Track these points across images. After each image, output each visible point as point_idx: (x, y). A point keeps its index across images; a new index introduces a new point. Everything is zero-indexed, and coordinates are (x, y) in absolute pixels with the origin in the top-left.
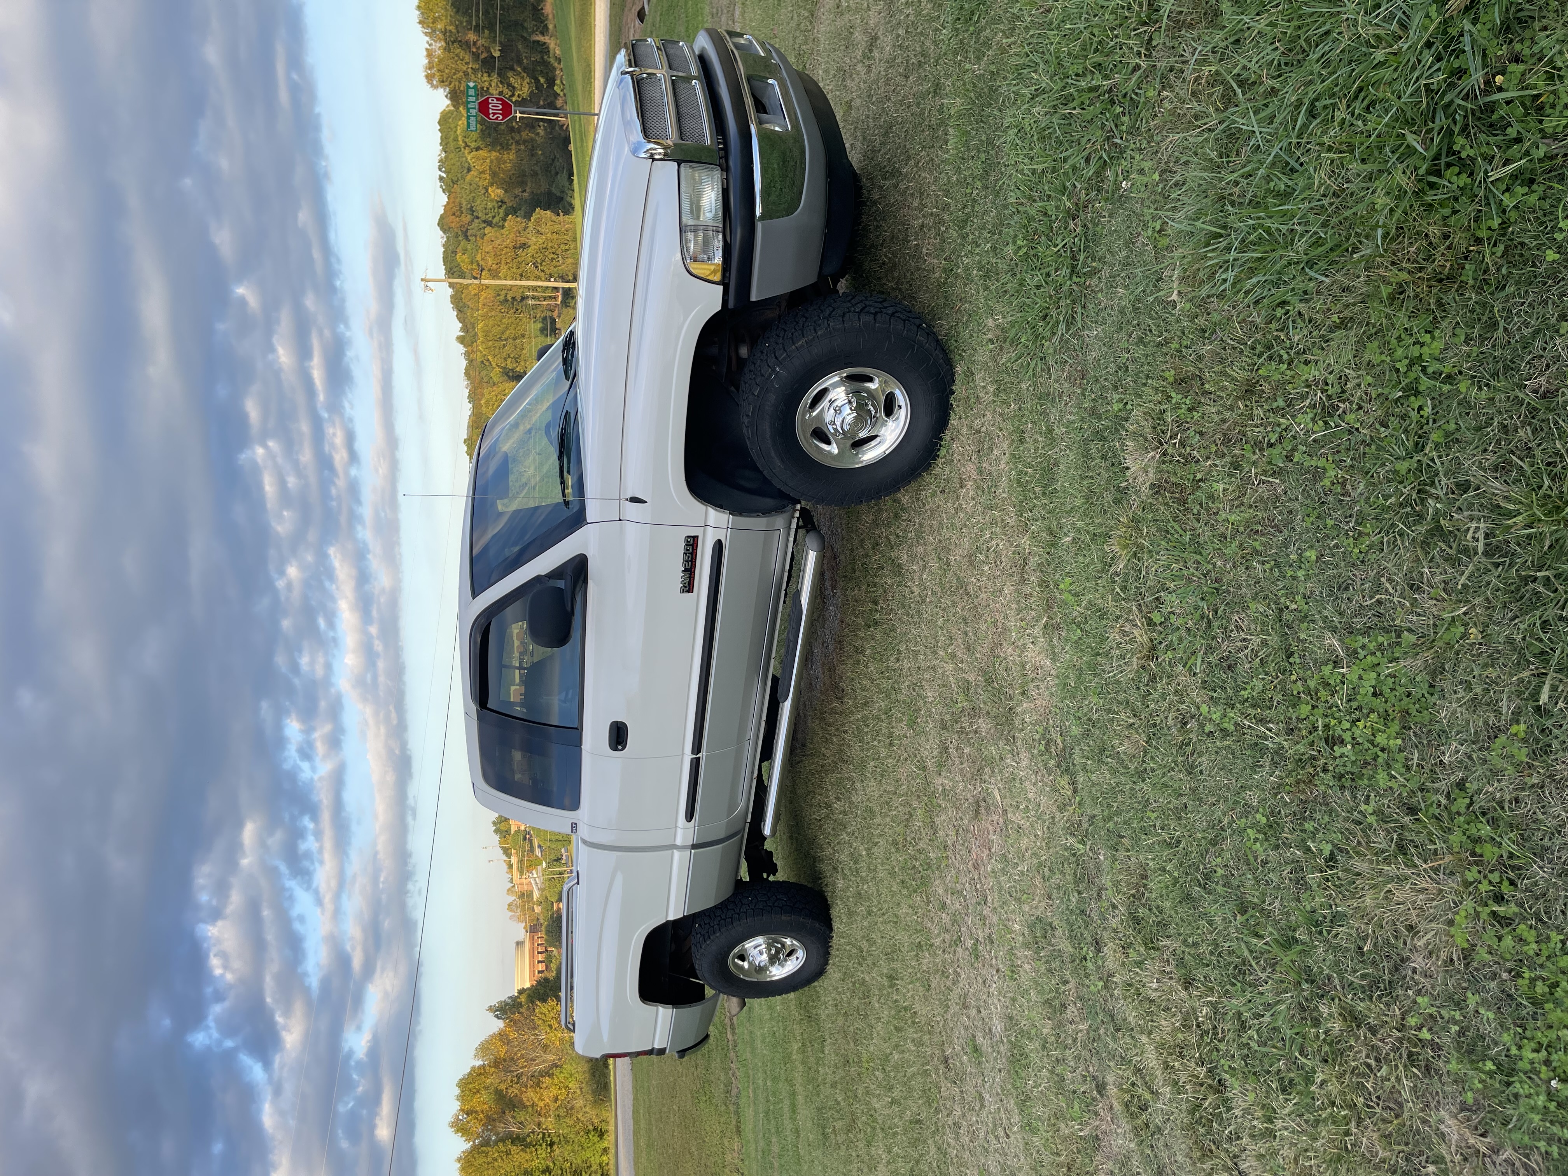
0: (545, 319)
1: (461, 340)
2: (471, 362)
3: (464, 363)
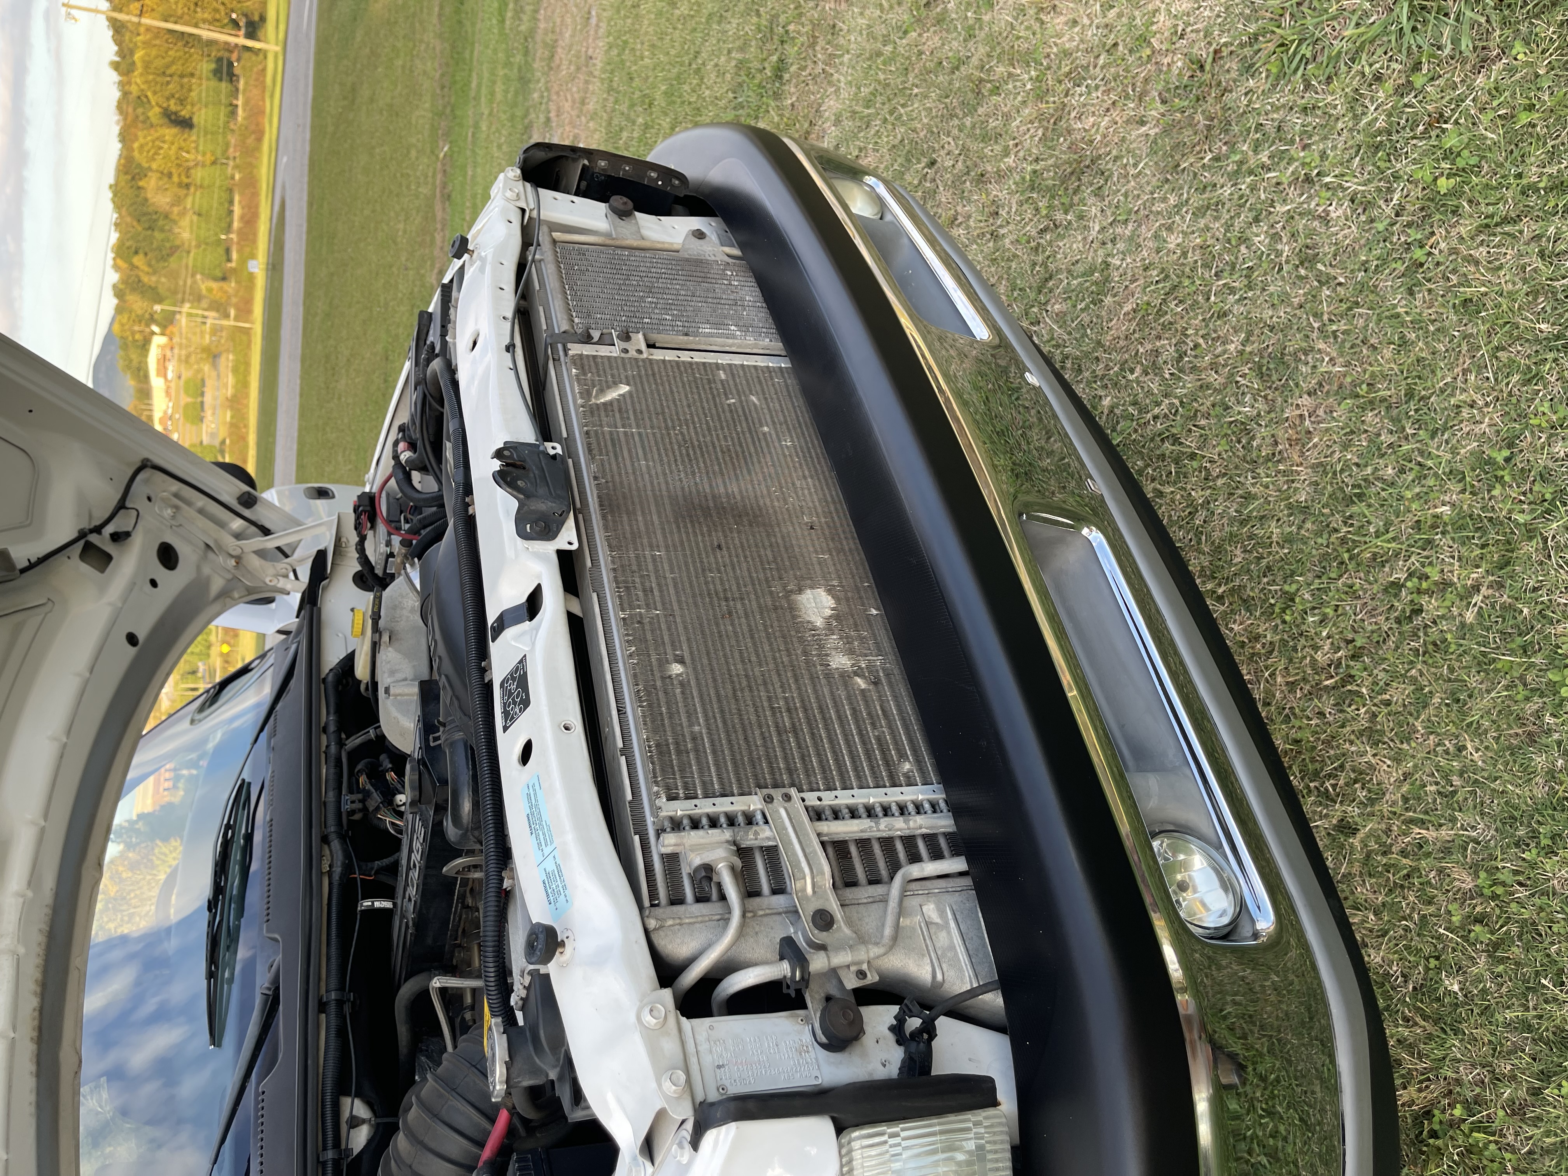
0: (219, 60)
1: (116, 66)
2: (125, 94)
3: (117, 94)
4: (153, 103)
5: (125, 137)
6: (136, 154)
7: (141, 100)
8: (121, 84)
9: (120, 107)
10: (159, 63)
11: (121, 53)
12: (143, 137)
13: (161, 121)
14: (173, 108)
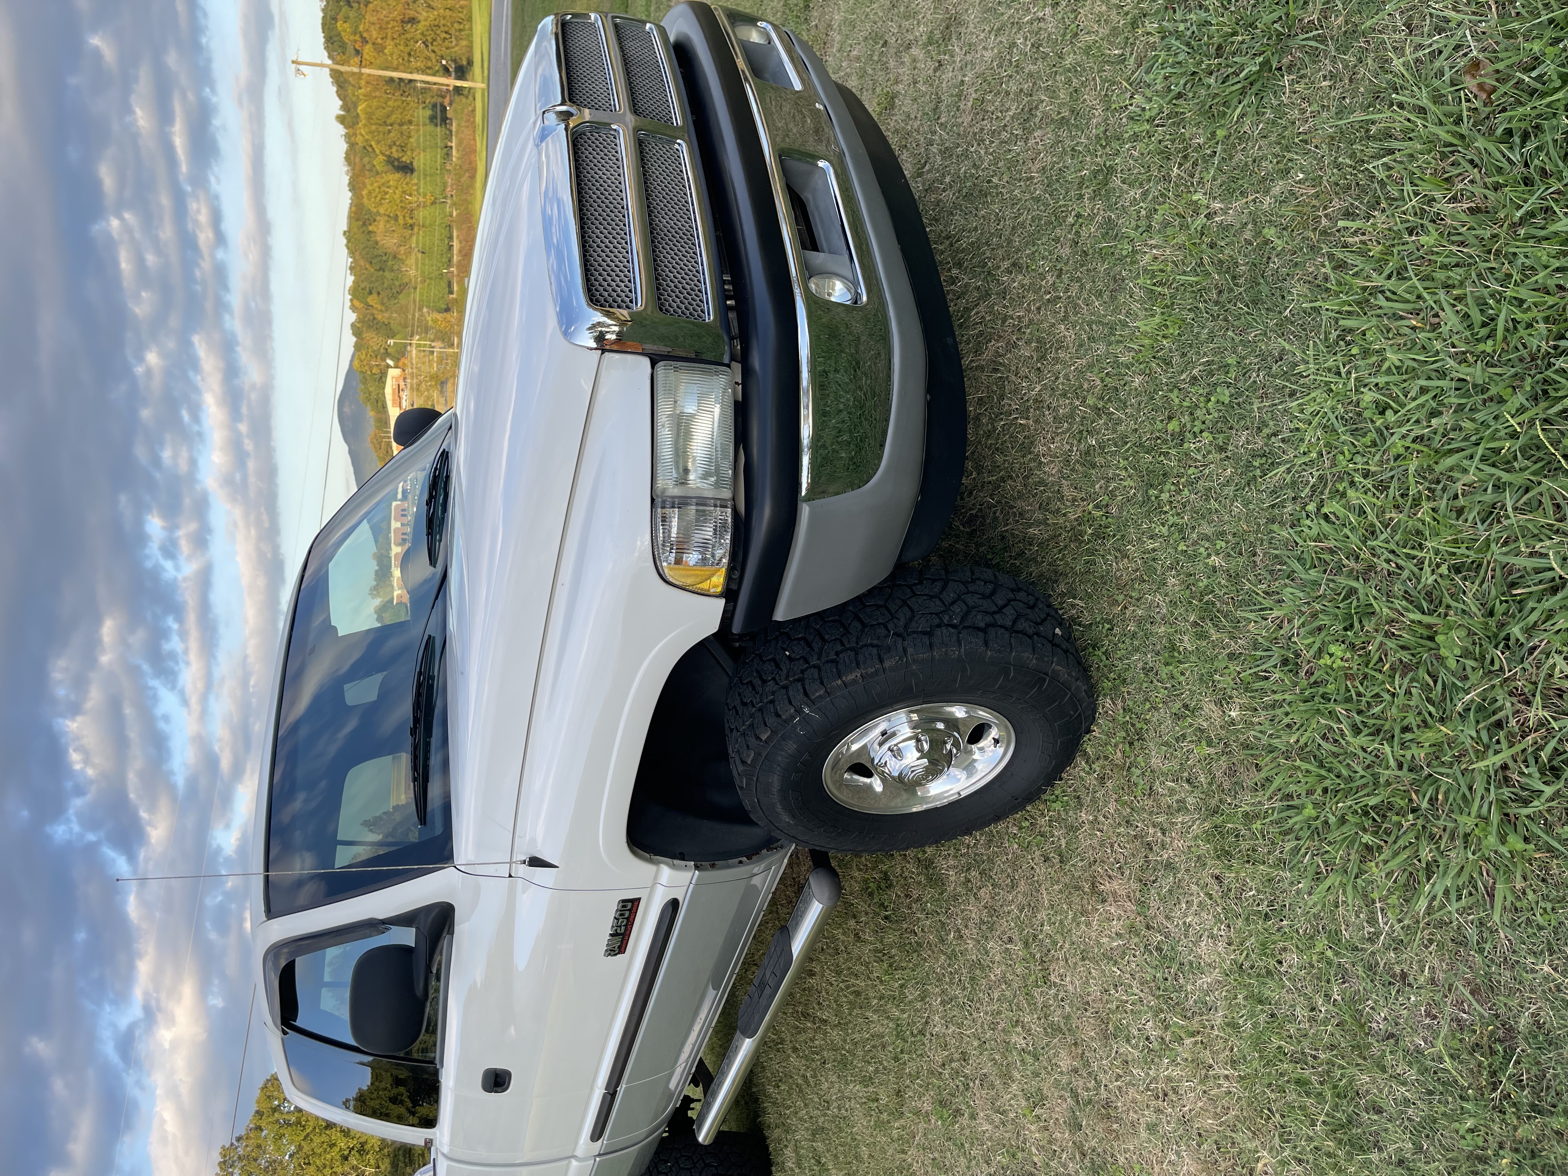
0: (434, 106)
1: (341, 119)
2: (352, 145)
3: (344, 146)
4: (378, 151)
5: (354, 186)
6: (365, 201)
7: (367, 150)
8: (347, 136)
9: (348, 158)
10: (380, 113)
11: (344, 107)
12: (371, 184)
13: (385, 169)
14: (395, 155)
